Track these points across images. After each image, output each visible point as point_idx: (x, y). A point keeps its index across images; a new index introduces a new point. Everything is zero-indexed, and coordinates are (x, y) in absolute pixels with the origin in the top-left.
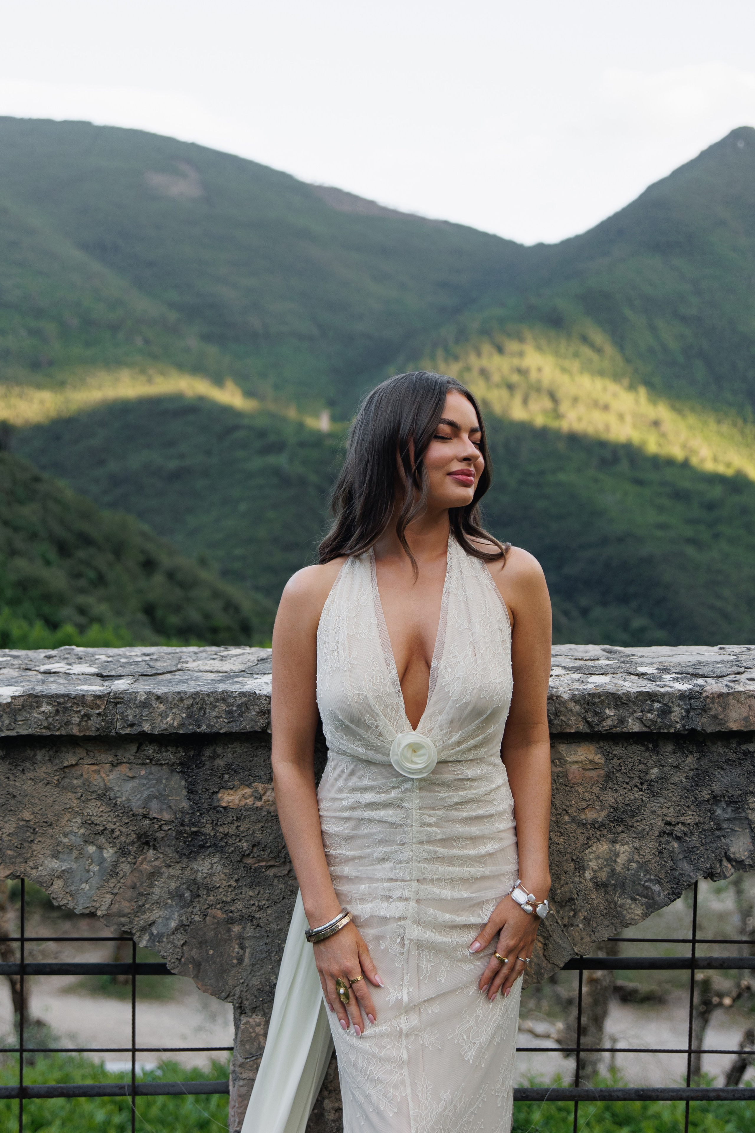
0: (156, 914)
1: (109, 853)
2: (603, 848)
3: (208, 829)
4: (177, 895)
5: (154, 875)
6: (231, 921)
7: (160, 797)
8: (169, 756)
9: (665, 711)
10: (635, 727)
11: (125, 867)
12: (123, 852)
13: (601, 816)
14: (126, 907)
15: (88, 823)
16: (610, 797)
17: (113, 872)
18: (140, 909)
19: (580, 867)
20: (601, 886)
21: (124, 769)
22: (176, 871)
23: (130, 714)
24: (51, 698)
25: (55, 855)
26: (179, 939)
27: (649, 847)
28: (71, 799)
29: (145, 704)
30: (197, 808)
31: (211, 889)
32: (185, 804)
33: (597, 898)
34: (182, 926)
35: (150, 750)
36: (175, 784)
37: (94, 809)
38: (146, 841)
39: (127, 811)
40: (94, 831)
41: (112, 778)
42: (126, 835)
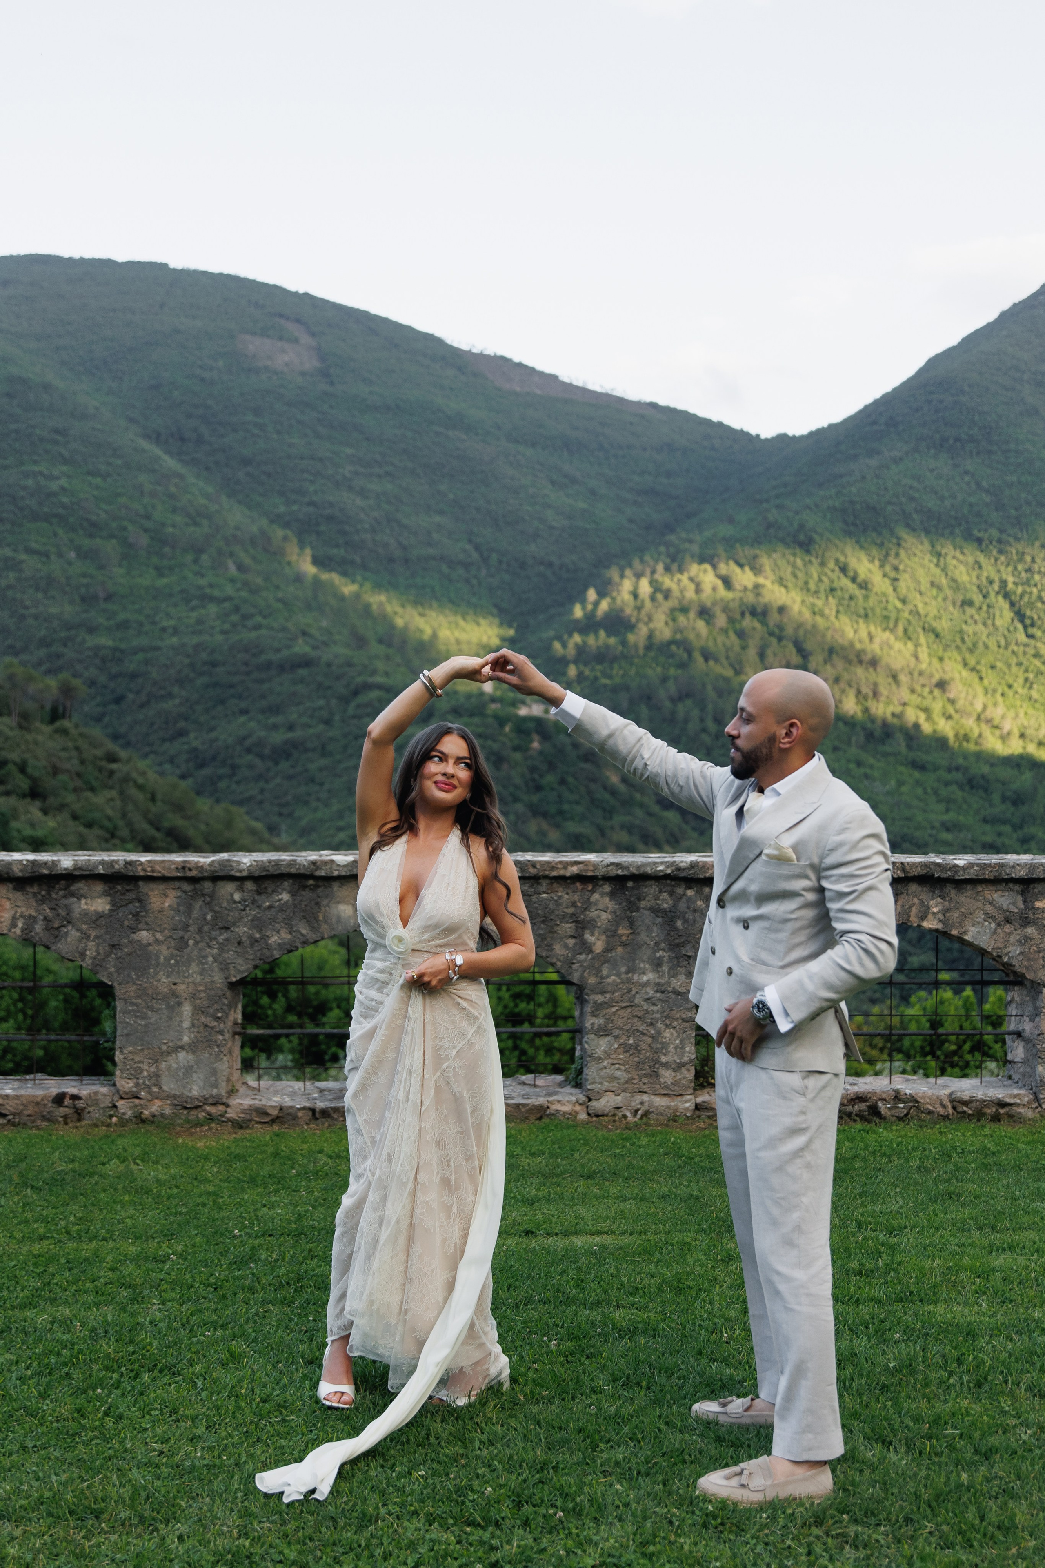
0: (1011, 949)
1: (993, 925)
3: (1031, 916)
4: (1019, 941)
5: (1010, 933)
6: (1039, 952)
7: (1014, 904)
8: (1017, 887)
11: (999, 931)
12: (999, 925)
14: (1001, 945)
15: (986, 914)
17: (995, 932)
18: (1005, 947)
21: (1000, 893)
22: (1019, 932)
23: (1008, 871)
24: (978, 865)
25: (973, 925)
26: (1021, 958)
28: (979, 904)
29: (1013, 867)
30: (1027, 907)
31: (1031, 939)
32: (1022, 906)
34: (1021, 953)
35: (1011, 885)
36: (1019, 898)
37: (988, 908)
38: (1008, 921)
39: (1001, 909)
40: (988, 917)
41: (996, 896)
42: (1000, 918)
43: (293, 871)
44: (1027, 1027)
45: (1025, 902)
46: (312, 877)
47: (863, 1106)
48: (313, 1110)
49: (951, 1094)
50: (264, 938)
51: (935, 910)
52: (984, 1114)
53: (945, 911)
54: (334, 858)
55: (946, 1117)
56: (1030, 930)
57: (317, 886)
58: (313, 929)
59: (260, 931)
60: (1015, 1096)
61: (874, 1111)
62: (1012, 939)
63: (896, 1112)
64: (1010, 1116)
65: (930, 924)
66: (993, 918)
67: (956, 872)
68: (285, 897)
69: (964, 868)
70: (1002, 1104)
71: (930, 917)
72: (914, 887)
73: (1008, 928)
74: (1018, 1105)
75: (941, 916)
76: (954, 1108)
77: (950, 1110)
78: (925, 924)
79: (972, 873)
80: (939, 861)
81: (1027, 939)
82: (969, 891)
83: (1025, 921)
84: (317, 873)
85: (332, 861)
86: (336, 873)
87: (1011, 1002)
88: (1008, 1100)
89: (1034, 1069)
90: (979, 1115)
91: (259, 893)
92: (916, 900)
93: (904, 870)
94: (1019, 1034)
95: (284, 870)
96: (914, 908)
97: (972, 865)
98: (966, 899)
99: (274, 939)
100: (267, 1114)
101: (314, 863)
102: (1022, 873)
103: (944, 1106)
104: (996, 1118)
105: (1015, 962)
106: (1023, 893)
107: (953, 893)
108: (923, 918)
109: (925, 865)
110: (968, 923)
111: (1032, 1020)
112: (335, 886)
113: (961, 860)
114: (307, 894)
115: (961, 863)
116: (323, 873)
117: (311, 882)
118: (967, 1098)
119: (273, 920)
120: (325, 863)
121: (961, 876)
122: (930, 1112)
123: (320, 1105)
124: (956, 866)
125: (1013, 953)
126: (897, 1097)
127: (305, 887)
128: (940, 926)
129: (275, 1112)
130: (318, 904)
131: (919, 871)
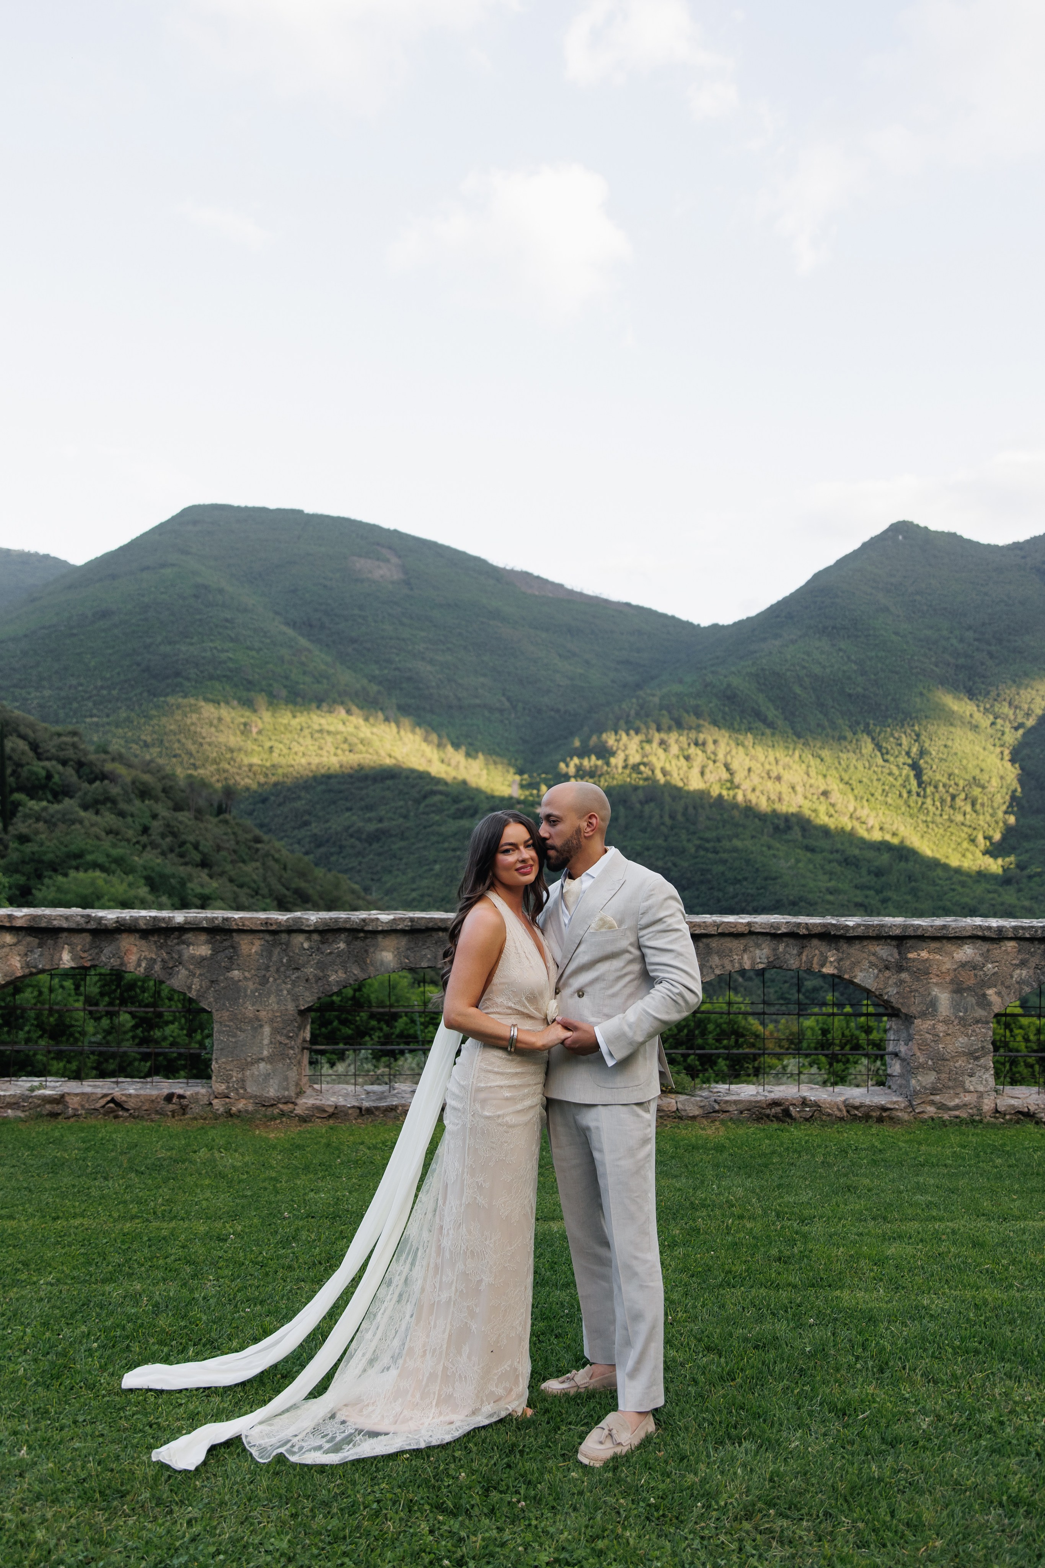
0: (890, 989)
1: (876, 971)
2: (1018, 971)
3: (905, 964)
4: (896, 983)
5: (889, 978)
6: (911, 992)
7: (891, 955)
8: (894, 943)
9: (1036, 931)
10: (1028, 936)
11: (881, 975)
12: (880, 971)
13: (1017, 962)
14: (882, 987)
15: (870, 962)
16: (1020, 957)
17: (877, 977)
18: (885, 988)
19: (1012, 977)
20: (1018, 983)
21: (881, 947)
22: (895, 977)
23: (887, 930)
25: (861, 971)
26: (897, 996)
27: (1031, 972)
28: (865, 955)
29: (891, 927)
30: (901, 958)
31: (905, 982)
32: (898, 957)
33: (1017, 986)
34: (898, 993)
35: (889, 941)
36: (895, 951)
37: (872, 958)
38: (887, 968)
39: (882, 959)
40: (872, 965)
41: (878, 949)
42: (881, 966)
43: (348, 926)
44: (903, 1049)
45: (900, 953)
46: (362, 930)
47: (778, 1109)
48: (360, 1109)
49: (844, 1101)
50: (326, 977)
51: (832, 959)
52: (871, 1117)
53: (839, 960)
54: (379, 916)
55: (841, 1119)
56: (904, 975)
57: (366, 938)
58: (363, 970)
59: (323, 971)
60: (895, 1103)
61: (787, 1113)
62: (890, 982)
63: (803, 1114)
64: (891, 1118)
65: (828, 970)
66: (876, 966)
67: (847, 931)
68: (342, 945)
69: (853, 928)
70: (884, 1109)
71: (828, 964)
72: (815, 942)
73: (887, 973)
74: (897, 1110)
75: (836, 964)
76: (848, 1111)
77: (845, 1113)
78: (824, 970)
79: (859, 932)
80: (834, 922)
81: (902, 982)
82: (857, 945)
83: (900, 969)
84: (366, 928)
85: (378, 919)
86: (380, 928)
87: (890, 1029)
88: (889, 1106)
89: (908, 1081)
90: (867, 1117)
91: (323, 943)
92: (817, 952)
93: (807, 929)
94: (896, 1055)
95: (341, 925)
96: (816, 960)
97: (859, 925)
98: (855, 951)
99: (333, 978)
100: (325, 1111)
101: (364, 920)
102: (897, 932)
103: (840, 1110)
104: (880, 1120)
105: (893, 1000)
106: (898, 947)
107: (844, 946)
108: (822, 966)
109: (824, 925)
110: (857, 970)
111: (906, 1044)
112: (380, 938)
113: (851, 921)
114: (358, 943)
115: (851, 924)
116: (370, 928)
117: (362, 935)
118: (858, 1104)
119: (333, 963)
120: (372, 920)
121: (851, 933)
122: (829, 1115)
123: (366, 1104)
124: (847, 926)
125: (891, 992)
126: (804, 1102)
127: (357, 938)
128: (835, 972)
129: (331, 1110)
130: (366, 951)
131: (819, 930)
